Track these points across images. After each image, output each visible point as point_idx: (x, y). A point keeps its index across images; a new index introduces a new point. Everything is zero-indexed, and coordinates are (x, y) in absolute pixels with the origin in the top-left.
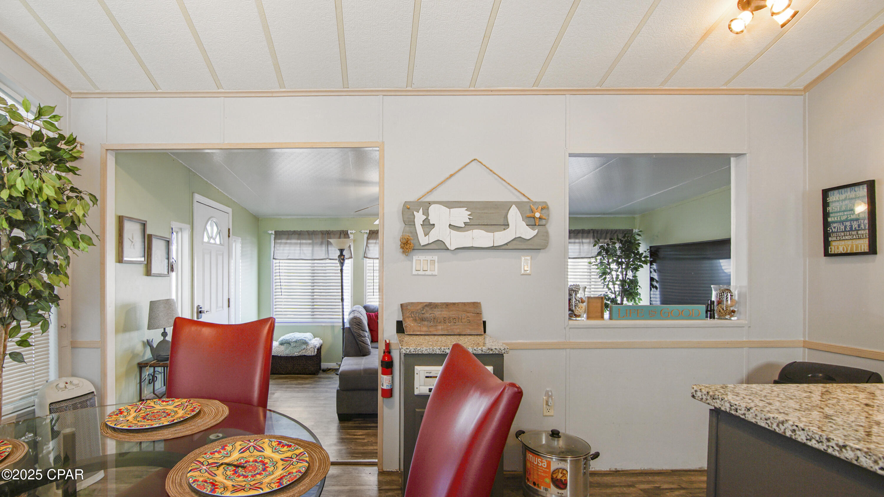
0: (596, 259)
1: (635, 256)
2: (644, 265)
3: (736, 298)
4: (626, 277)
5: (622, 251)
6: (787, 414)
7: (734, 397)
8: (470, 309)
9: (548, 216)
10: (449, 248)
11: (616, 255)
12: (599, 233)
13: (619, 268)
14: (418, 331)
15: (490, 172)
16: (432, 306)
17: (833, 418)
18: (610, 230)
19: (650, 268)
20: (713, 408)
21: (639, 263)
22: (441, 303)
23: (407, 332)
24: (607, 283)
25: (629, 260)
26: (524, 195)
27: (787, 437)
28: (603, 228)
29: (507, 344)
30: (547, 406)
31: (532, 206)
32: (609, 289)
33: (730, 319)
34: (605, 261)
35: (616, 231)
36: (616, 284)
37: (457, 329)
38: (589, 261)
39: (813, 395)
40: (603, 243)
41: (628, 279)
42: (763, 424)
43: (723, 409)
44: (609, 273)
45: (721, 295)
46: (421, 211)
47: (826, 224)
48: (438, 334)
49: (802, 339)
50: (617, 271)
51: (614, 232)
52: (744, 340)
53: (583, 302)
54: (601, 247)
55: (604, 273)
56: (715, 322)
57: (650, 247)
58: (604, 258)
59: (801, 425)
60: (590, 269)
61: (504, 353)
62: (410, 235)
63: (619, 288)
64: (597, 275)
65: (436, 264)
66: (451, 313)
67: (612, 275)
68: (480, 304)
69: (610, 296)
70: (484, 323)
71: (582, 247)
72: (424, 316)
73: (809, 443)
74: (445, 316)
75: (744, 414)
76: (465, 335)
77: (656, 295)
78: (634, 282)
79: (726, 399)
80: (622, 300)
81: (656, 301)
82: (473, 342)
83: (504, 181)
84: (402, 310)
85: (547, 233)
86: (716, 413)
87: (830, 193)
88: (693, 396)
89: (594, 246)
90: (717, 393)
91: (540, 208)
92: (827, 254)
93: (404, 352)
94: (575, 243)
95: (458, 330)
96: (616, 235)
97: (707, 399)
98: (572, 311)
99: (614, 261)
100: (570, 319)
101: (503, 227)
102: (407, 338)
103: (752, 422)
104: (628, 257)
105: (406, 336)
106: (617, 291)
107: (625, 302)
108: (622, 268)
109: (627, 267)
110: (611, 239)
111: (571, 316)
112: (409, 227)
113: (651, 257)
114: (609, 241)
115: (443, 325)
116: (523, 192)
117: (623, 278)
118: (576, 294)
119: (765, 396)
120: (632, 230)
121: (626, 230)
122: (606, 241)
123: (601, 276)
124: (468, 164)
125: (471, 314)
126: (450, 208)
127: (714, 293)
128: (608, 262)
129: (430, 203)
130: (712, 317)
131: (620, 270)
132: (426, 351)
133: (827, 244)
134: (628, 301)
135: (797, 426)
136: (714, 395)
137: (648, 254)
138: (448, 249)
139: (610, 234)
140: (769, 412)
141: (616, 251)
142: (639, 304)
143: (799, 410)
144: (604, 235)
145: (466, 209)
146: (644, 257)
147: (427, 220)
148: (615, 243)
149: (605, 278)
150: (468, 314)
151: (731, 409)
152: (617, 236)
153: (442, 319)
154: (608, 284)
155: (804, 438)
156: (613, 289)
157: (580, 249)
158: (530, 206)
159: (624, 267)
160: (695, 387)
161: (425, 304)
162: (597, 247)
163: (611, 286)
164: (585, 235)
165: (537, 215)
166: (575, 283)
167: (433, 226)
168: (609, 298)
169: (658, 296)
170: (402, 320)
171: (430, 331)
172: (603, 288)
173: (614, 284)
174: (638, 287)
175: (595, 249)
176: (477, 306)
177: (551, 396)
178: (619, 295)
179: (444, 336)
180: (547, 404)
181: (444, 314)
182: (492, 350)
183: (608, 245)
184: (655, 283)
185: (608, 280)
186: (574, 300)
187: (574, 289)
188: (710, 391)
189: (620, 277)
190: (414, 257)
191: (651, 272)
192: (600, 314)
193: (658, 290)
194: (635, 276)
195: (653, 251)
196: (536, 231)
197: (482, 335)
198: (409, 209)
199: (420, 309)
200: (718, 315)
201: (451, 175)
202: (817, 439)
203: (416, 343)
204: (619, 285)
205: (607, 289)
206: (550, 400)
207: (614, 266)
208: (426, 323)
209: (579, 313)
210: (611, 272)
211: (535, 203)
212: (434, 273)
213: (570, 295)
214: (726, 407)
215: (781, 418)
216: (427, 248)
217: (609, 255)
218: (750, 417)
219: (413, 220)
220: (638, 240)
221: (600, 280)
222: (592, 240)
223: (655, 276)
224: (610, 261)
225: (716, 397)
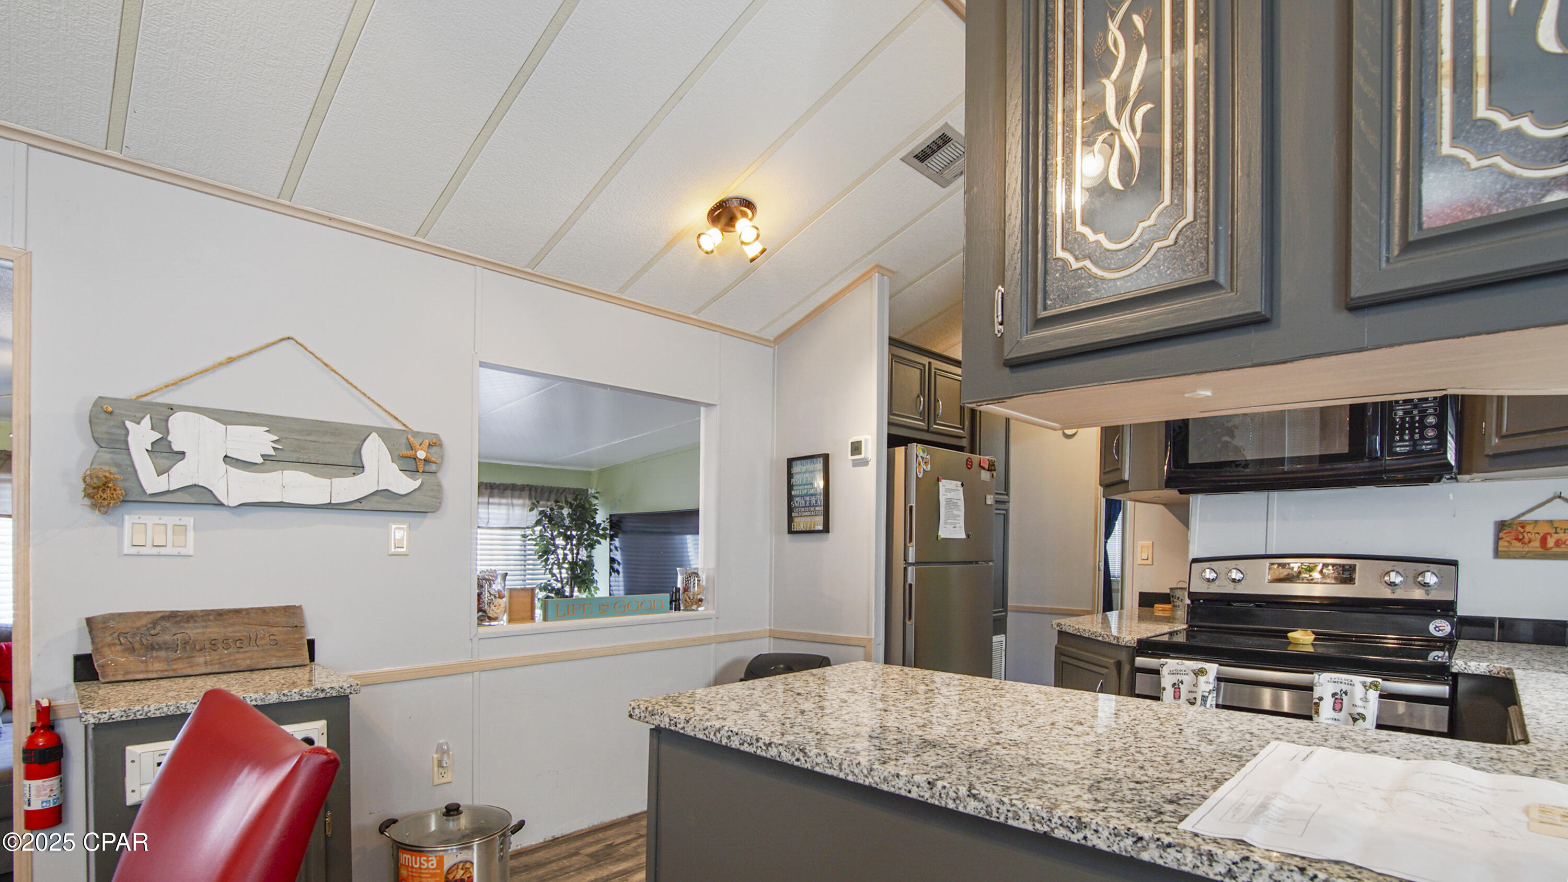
0: (534, 532)
1: (589, 527)
2: (602, 541)
3: (704, 583)
4: (577, 557)
5: (572, 520)
6: (725, 719)
7: (675, 708)
8: (278, 619)
9: (442, 457)
10: (225, 502)
11: (564, 526)
12: (539, 491)
13: (567, 544)
14: (141, 672)
15: (324, 366)
16: (178, 619)
17: (767, 714)
18: (554, 488)
19: (611, 544)
20: (654, 727)
21: (595, 538)
22: (202, 611)
23: (104, 677)
24: (550, 567)
25: (582, 533)
26: (396, 418)
27: (723, 746)
28: (545, 485)
29: (356, 677)
30: (440, 769)
31: (412, 439)
32: (553, 575)
33: (697, 610)
34: (547, 534)
35: (564, 490)
36: (563, 568)
37: (244, 659)
38: (523, 533)
39: (755, 692)
40: (545, 506)
41: (580, 560)
42: (701, 736)
43: (662, 726)
44: (554, 552)
45: (687, 580)
46: (147, 421)
47: (790, 498)
48: (195, 673)
49: (768, 628)
50: (564, 549)
51: (561, 491)
52: (712, 634)
53: (501, 597)
54: (541, 513)
55: (546, 552)
56: (681, 614)
57: (611, 516)
58: (545, 530)
59: (735, 729)
60: (525, 546)
61: (351, 693)
62: (114, 470)
63: (567, 573)
64: (535, 555)
65: (191, 534)
66: (230, 629)
67: (558, 555)
68: (302, 609)
69: (554, 585)
70: (311, 644)
71: (511, 512)
72: (156, 639)
73: (742, 748)
74: (214, 636)
75: (684, 728)
76: (264, 669)
77: (618, 582)
78: (588, 565)
79: (665, 713)
80: (572, 591)
81: (619, 591)
82: (283, 681)
83: (356, 388)
84: (90, 632)
85: (439, 485)
86: (657, 732)
87: (794, 463)
88: (631, 716)
89: (531, 510)
90: (657, 707)
91: (427, 444)
92: (791, 531)
93: (92, 721)
94: (500, 504)
95: (248, 662)
96: (563, 495)
97: (645, 717)
98: (484, 611)
99: (560, 534)
100: (479, 625)
101: (353, 470)
102: (104, 691)
103: (691, 736)
104: (580, 528)
105: (102, 686)
106: (565, 578)
107: (576, 594)
108: (572, 545)
109: (579, 544)
110: (557, 501)
111: (482, 620)
112: (111, 453)
113: (611, 530)
114: (554, 504)
115: (210, 655)
116: (394, 414)
117: (573, 559)
118: (490, 585)
119: (709, 701)
120: (587, 490)
121: (578, 489)
122: (549, 503)
123: (541, 557)
124: (274, 344)
125: (280, 629)
126: (225, 424)
127: (680, 578)
128: (552, 535)
129: (172, 409)
130: (677, 608)
131: (569, 547)
132: (158, 712)
133: (790, 520)
134: (579, 591)
135: (732, 731)
136: (653, 711)
137: (607, 525)
138: (222, 505)
139: (556, 494)
140: (708, 720)
141: (563, 519)
142: (596, 596)
143: (738, 712)
144: (546, 495)
145: (267, 429)
146: (602, 530)
147: (163, 442)
148: (562, 508)
149: (548, 559)
150: (273, 630)
151: (670, 725)
152: (566, 498)
153: (207, 643)
154: (552, 568)
155: (738, 743)
156: (558, 576)
157: (508, 514)
158: (408, 438)
159: (574, 542)
160: (633, 703)
161: (159, 615)
162: (535, 512)
163: (556, 571)
164: (517, 493)
165: (421, 455)
166: (489, 568)
167: (180, 456)
168: (553, 589)
169: (622, 583)
170: (90, 652)
171: (174, 670)
172: (544, 574)
173: (560, 568)
174: (594, 572)
175: (532, 515)
176: (294, 613)
177: (447, 752)
178: (567, 583)
179: (211, 676)
180: (440, 765)
181: (211, 632)
182: (323, 691)
183: (552, 509)
184: (616, 566)
185: (552, 561)
186: (487, 594)
187: (487, 577)
188: (650, 705)
189: (570, 557)
190: (127, 517)
191: (611, 550)
192: (529, 614)
193: (621, 574)
194: (590, 557)
195: (614, 521)
196: (419, 482)
197: (305, 665)
198: (111, 413)
199: (146, 626)
200: (684, 605)
201: (230, 358)
202: (749, 741)
203: (130, 697)
204: (567, 569)
205: (550, 576)
206: (445, 758)
207: (560, 541)
208: (162, 653)
209: (495, 615)
210: (556, 550)
211: (417, 434)
212: (183, 551)
213: (480, 586)
214: (665, 723)
215: (718, 724)
216: (162, 500)
217: (554, 524)
218: (689, 731)
219: (123, 438)
220: (595, 505)
221: (539, 562)
222: (528, 502)
223: (618, 556)
224: (555, 533)
225: (656, 712)
